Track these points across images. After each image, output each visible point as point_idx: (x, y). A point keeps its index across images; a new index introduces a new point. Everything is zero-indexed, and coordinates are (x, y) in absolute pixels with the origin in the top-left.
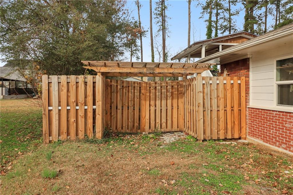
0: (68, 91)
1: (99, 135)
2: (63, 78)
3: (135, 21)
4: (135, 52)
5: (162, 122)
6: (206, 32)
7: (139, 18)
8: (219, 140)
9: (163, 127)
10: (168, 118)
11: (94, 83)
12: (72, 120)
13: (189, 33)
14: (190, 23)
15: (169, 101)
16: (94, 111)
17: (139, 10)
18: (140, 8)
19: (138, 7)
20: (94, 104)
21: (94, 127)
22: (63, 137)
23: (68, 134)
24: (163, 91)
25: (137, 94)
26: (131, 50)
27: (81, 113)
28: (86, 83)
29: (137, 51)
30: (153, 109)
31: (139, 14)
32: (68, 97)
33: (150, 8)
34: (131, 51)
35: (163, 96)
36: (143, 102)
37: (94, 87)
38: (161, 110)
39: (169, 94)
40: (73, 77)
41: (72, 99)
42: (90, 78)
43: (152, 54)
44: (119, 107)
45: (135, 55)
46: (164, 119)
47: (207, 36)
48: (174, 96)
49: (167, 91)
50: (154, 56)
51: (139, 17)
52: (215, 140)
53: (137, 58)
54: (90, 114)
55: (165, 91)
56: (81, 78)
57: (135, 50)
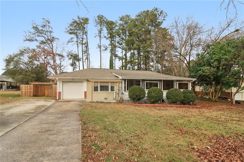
0: (26, 87)
1: (32, 95)
2: (25, 85)
3: (76, 53)
7: (78, 52)
11: (31, 86)
12: (26, 93)
13: (101, 61)
14: (101, 56)
16: (31, 91)
19: (78, 47)
20: (31, 90)
21: (31, 94)
22: (25, 95)
23: (26, 95)
25: (44, 88)
27: (28, 91)
28: (29, 86)
30: (48, 91)
31: (78, 50)
32: (26, 89)
36: (45, 90)
37: (31, 87)
40: (27, 85)
41: (27, 89)
42: (30, 85)
44: (39, 91)
51: (78, 51)
54: (30, 92)
56: (28, 85)
57: (75, 68)
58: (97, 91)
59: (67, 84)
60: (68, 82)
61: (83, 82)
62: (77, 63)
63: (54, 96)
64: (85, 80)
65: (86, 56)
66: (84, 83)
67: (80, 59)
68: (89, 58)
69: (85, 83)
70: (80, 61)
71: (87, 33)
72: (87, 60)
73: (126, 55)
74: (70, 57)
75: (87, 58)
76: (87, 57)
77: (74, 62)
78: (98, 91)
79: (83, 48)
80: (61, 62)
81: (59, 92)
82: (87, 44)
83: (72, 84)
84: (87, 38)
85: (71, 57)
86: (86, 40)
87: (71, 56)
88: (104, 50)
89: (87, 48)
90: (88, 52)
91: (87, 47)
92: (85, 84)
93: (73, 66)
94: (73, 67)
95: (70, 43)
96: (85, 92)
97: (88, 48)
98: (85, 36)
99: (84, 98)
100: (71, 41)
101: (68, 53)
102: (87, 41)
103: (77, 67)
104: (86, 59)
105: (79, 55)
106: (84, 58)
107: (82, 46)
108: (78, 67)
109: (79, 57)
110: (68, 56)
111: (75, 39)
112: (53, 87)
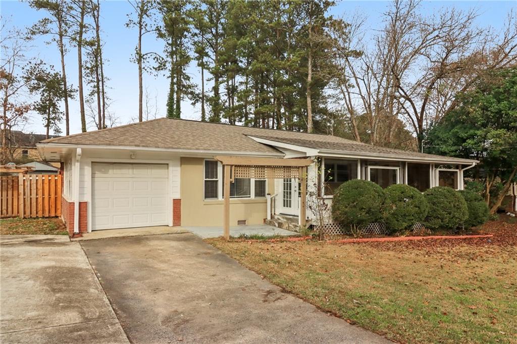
3: (55, 72)
4: (52, 121)
5: (3, 209)
6: (167, 102)
7: (64, 69)
8: (37, 217)
9: (3, 213)
10: (9, 206)
13: (141, 101)
14: (141, 87)
15: (10, 193)
17: (63, 56)
18: (64, 54)
19: (62, 52)
24: (3, 184)
26: (49, 116)
29: (56, 120)
31: (63, 62)
33: (78, 58)
34: (48, 119)
35: (3, 188)
38: (7, 199)
39: (10, 187)
43: (82, 126)
45: (53, 127)
46: (5, 206)
47: (168, 107)
48: (14, 188)
49: (8, 184)
50: (85, 129)
51: (63, 67)
52: (34, 218)
53: (56, 131)
55: (6, 184)
57: (54, 119)
58: (213, 197)
59: (111, 171)
60: (111, 166)
61: (168, 164)
62: (61, 105)
63: (25, 218)
64: (172, 157)
65: (92, 84)
66: (171, 168)
67: (71, 91)
68: (103, 89)
69: (175, 168)
70: (69, 99)
71: (98, 11)
72: (96, 95)
73: (216, 89)
74: (33, 82)
75: (96, 89)
76: (98, 87)
77: (50, 100)
78: (216, 196)
79: (84, 58)
80: (7, 97)
81: (80, 203)
82: (99, 46)
83: (127, 172)
84: (98, 26)
85: (39, 85)
86: (95, 32)
87: (40, 79)
88: (156, 69)
89: (96, 57)
90: (99, 72)
91: (97, 54)
92: (175, 172)
93: (45, 113)
94: (46, 116)
95: (38, 35)
96: (174, 200)
97: (99, 58)
98: (89, 20)
99: (171, 224)
100: (42, 29)
101: (25, 68)
102: (98, 36)
103: (61, 115)
104: (92, 94)
105: (67, 80)
106: (87, 89)
107: (80, 50)
108: (65, 117)
109: (65, 85)
110: (28, 79)
111: (54, 27)
112: (21, 182)
